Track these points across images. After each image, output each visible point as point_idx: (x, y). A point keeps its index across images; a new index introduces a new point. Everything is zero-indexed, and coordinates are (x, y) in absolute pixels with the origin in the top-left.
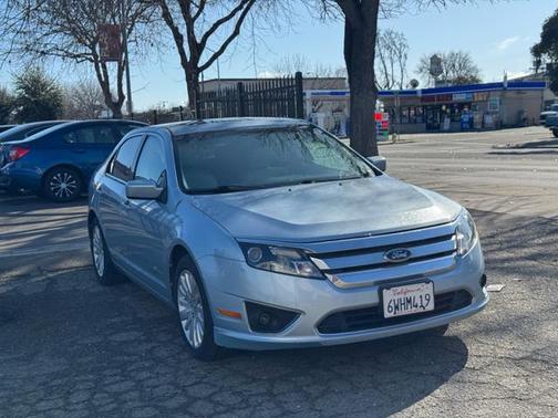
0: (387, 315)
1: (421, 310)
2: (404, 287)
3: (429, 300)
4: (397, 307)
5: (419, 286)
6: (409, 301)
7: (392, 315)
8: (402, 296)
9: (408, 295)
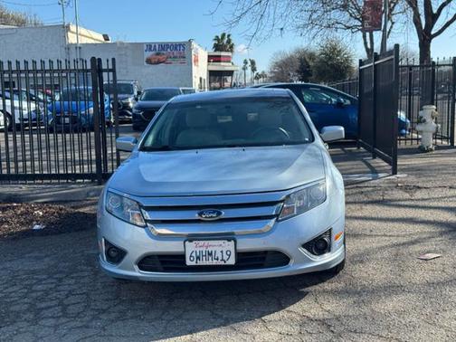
0: (189, 263)
1: (223, 263)
2: (206, 242)
3: (229, 256)
4: (198, 258)
5: (221, 242)
6: (210, 254)
7: (194, 263)
8: (204, 249)
9: (210, 249)
